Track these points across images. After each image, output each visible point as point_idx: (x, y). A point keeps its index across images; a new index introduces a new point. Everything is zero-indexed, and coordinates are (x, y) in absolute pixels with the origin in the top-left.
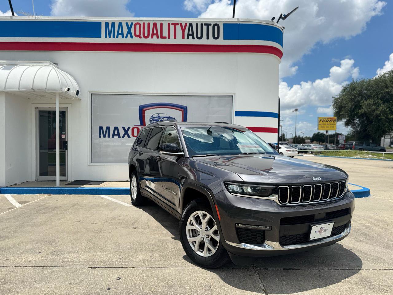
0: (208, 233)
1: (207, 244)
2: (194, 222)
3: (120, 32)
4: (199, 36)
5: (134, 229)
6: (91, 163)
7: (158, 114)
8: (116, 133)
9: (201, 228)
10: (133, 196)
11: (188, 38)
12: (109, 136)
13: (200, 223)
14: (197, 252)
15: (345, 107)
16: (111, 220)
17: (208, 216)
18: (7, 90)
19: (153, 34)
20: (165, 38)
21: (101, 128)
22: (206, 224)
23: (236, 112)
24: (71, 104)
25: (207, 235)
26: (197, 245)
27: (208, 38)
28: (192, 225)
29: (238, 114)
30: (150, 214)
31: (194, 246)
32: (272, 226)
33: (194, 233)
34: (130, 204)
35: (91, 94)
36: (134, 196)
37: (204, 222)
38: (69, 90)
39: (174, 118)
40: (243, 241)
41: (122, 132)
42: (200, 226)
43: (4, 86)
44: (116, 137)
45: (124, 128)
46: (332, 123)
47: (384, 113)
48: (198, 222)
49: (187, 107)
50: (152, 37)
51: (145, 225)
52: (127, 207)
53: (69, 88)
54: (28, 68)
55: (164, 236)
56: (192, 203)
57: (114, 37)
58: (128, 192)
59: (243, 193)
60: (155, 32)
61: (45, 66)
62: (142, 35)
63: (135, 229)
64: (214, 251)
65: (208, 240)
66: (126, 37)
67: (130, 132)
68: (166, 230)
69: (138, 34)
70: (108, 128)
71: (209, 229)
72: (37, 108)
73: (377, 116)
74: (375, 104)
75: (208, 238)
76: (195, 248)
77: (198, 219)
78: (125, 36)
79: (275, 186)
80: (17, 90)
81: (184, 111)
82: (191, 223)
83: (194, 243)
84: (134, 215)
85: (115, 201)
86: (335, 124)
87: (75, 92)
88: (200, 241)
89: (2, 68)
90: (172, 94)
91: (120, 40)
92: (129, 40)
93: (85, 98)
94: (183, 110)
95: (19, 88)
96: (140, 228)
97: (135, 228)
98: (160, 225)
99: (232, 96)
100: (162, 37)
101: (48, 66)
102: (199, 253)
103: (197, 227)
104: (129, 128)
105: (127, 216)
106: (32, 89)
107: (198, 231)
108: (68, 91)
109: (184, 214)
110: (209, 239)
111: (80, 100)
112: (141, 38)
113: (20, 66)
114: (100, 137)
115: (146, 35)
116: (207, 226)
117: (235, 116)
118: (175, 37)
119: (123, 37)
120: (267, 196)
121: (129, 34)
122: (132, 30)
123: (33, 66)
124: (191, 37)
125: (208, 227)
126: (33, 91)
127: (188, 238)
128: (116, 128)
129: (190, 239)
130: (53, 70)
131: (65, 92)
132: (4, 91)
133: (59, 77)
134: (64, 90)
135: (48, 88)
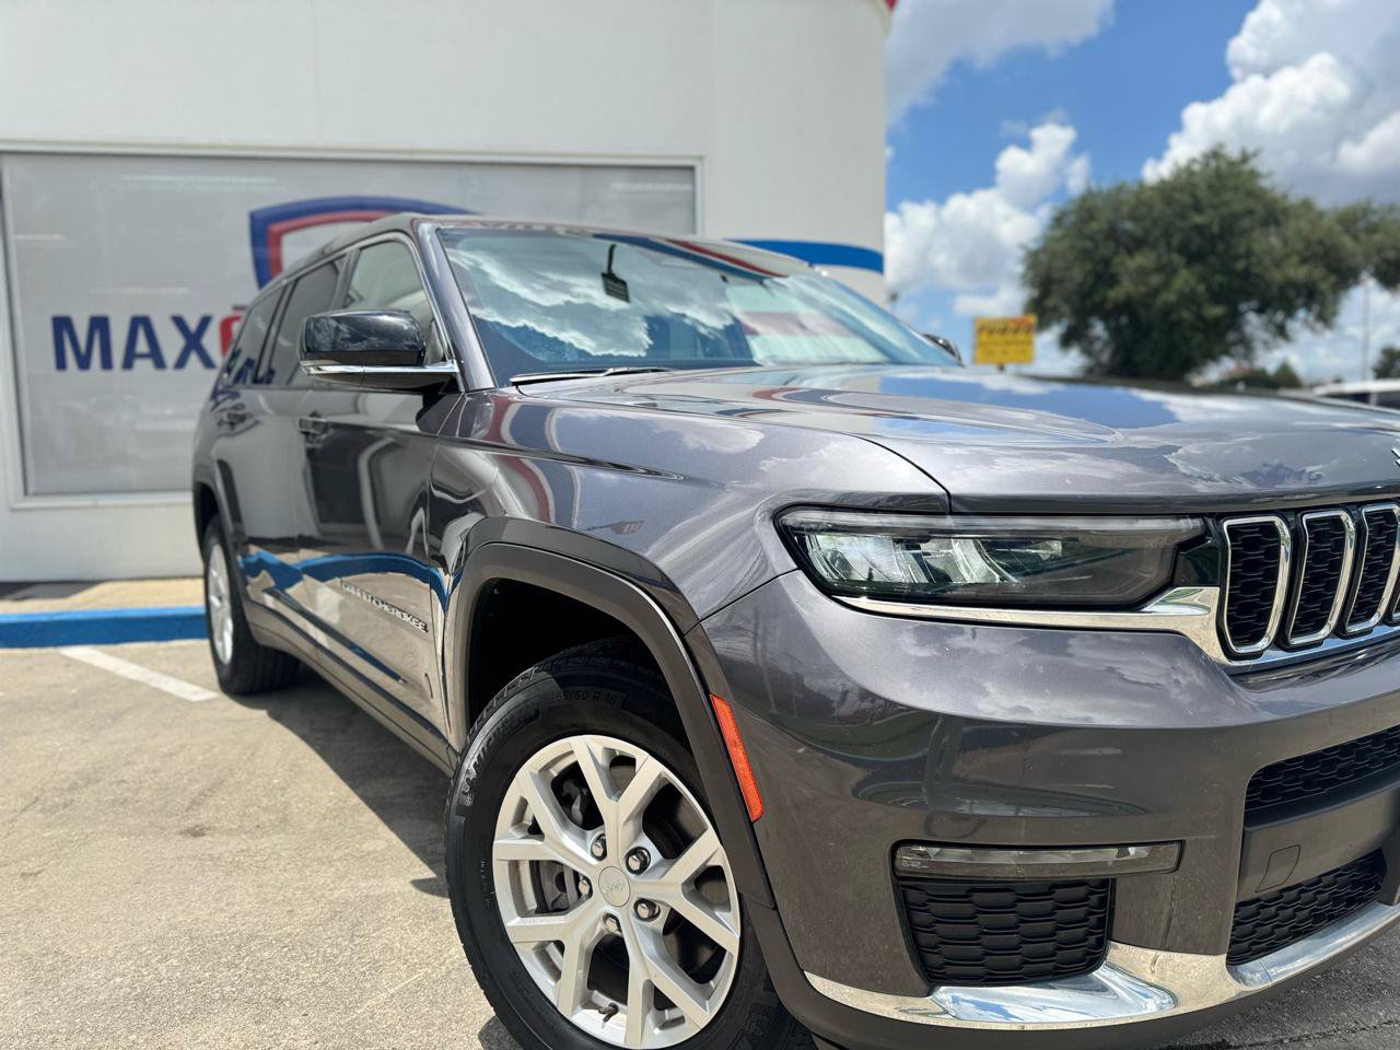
0: (648, 887)
1: (647, 964)
2: (543, 810)
5: (189, 840)
6: (26, 493)
8: (142, 346)
9: (599, 852)
10: (218, 645)
12: (107, 363)
13: (591, 819)
14: (574, 1011)
15: (1061, 281)
16: (74, 787)
17: (649, 771)
21: (62, 325)
22: (631, 827)
25: (642, 901)
26: (573, 966)
28: (535, 830)
30: (303, 737)
31: (556, 973)
32: (1182, 843)
33: (549, 886)
34: (207, 686)
36: (224, 648)
37: (620, 811)
40: (950, 970)
41: (172, 343)
42: (592, 835)
44: (144, 366)
45: (179, 322)
46: (1021, 337)
47: (1189, 299)
48: (576, 807)
51: (266, 810)
52: (190, 702)
55: (366, 877)
56: (530, 684)
58: (197, 625)
59: (938, 588)
63: (201, 840)
64: (697, 1012)
65: (654, 932)
67: (211, 341)
68: (383, 830)
70: (100, 325)
71: (655, 856)
73: (1169, 310)
74: (1159, 269)
75: (653, 917)
76: (563, 989)
77: (570, 787)
79: (1193, 516)
82: (528, 822)
83: (553, 950)
84: (216, 750)
85: (134, 677)
86: (1030, 343)
88: (591, 941)
96: (229, 832)
97: (196, 832)
98: (355, 800)
99: (691, 169)
102: (589, 1021)
103: (568, 846)
104: (205, 322)
105: (172, 754)
107: (576, 875)
109: (470, 764)
110: (659, 924)
114: (61, 364)
116: (636, 837)
120: (1134, 606)
125: (645, 842)
127: (512, 922)
128: (141, 323)
129: (523, 929)
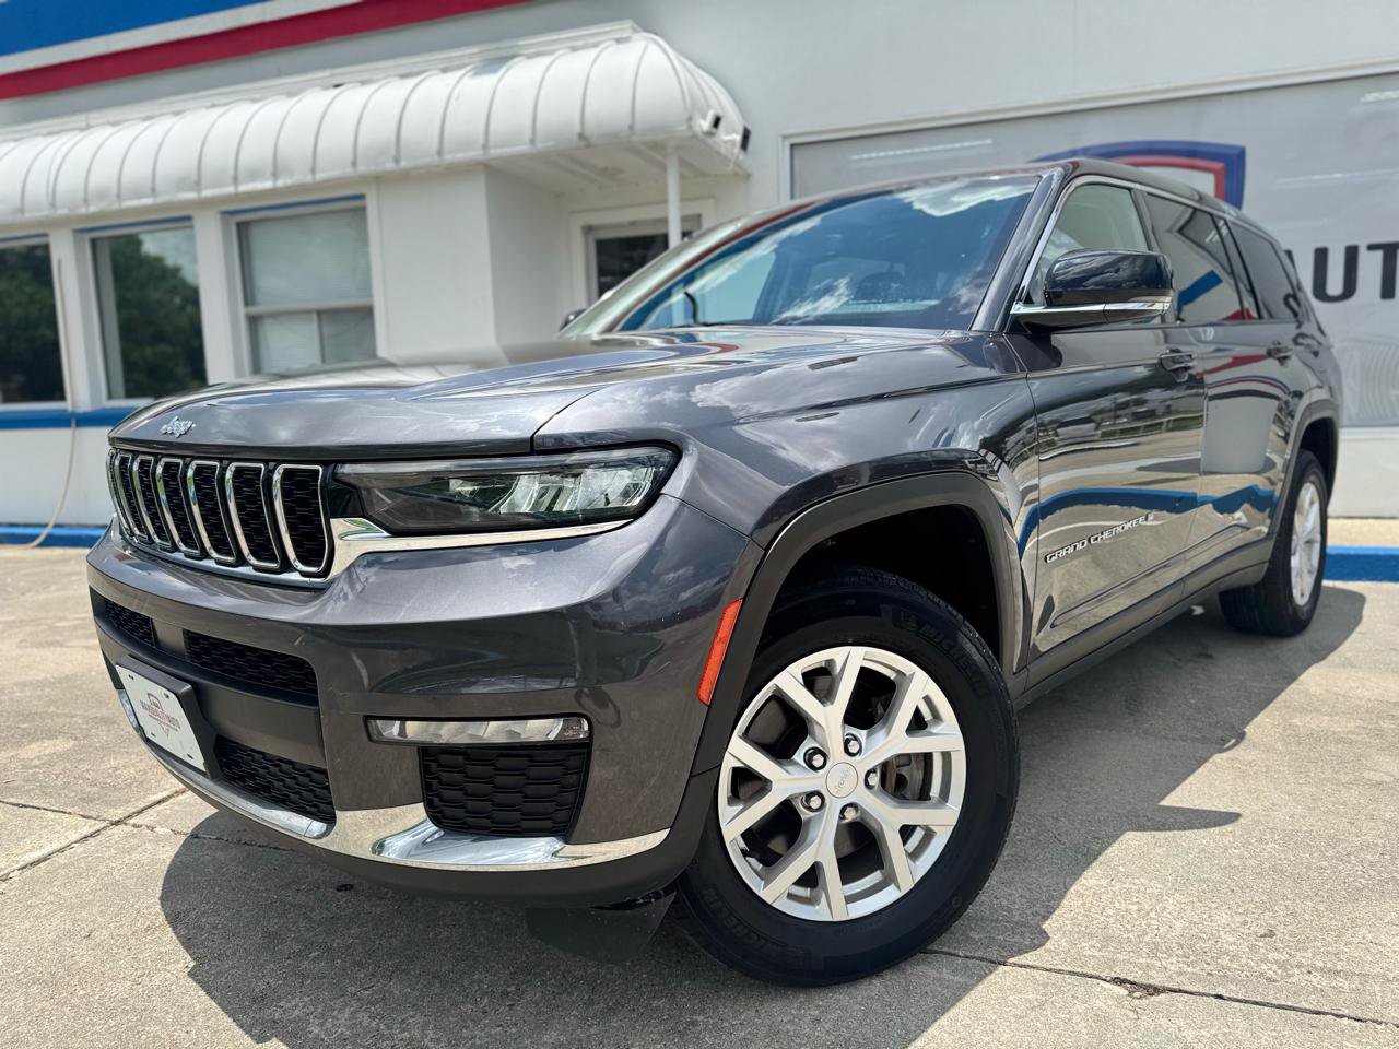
18: (494, 152)
24: (711, 201)
35: (793, 146)
38: (717, 122)
43: (481, 140)
49: (1242, 151)
53: (720, 113)
54: (554, 61)
61: (619, 41)
72: (588, 230)
80: (525, 148)
81: (1230, 166)
87: (738, 138)
89: (469, 74)
90: (1170, 90)
94: (1218, 166)
95: (533, 141)
101: (627, 40)
106: (581, 136)
108: (714, 130)
111: (749, 175)
113: (529, 57)
123: (573, 51)
126: (583, 144)
130: (653, 48)
131: (701, 136)
132: (482, 158)
133: (681, 75)
134: (697, 129)
135: (638, 125)
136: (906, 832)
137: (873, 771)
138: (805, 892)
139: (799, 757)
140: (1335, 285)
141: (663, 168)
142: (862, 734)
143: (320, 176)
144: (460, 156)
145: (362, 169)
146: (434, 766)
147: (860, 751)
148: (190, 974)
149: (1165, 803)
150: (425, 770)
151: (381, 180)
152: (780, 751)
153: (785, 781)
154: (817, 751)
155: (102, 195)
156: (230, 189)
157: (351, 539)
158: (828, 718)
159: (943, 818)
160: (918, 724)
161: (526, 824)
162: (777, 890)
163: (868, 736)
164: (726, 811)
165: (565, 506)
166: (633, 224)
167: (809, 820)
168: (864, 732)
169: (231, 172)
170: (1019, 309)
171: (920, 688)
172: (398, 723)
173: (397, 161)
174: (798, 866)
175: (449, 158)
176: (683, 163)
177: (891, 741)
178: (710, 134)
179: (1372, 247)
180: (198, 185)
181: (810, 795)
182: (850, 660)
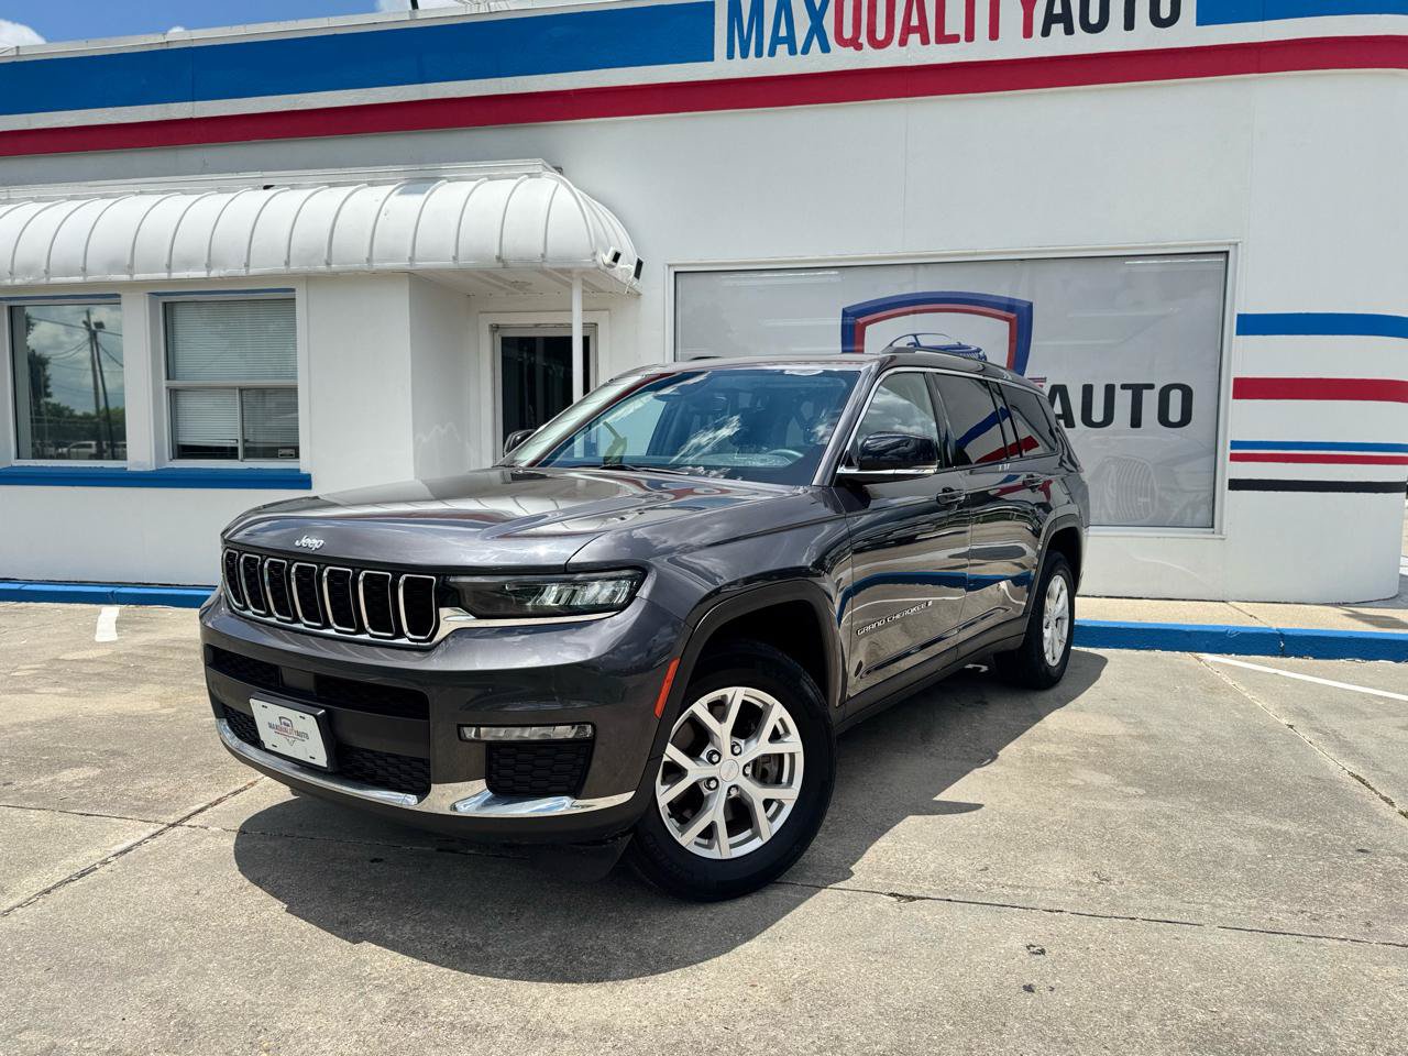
3: (783, 32)
4: (1094, 18)
7: (915, 336)
11: (1046, 32)
18: (420, 265)
19: (907, 29)
20: (955, 39)
23: (1239, 315)
24: (607, 312)
27: (1129, 24)
29: (1252, 325)
35: (676, 273)
38: (616, 257)
39: (979, 350)
43: (409, 253)
49: (1030, 306)
50: (903, 42)
53: (619, 251)
54: (476, 187)
57: (759, 54)
60: (915, 22)
61: (531, 175)
62: (863, 39)
66: (805, 51)
69: (848, 33)
72: (495, 328)
78: (800, 46)
80: (449, 264)
81: (1020, 319)
87: (633, 268)
89: (396, 192)
90: (976, 254)
91: (783, 64)
92: (815, 62)
93: (657, 290)
94: (1013, 316)
95: (455, 258)
99: (1227, 253)
100: (943, 38)
101: (538, 176)
106: (499, 258)
108: (614, 264)
111: (639, 295)
112: (859, 47)
113: (451, 180)
115: (880, 35)
117: (1238, 334)
118: (994, 35)
119: (793, 51)
121: (815, 38)
122: (829, 22)
123: (490, 180)
124: (1058, 28)
126: (501, 265)
130: (562, 188)
131: (603, 267)
132: (409, 268)
133: (586, 212)
134: (599, 261)
135: (550, 253)
136: (767, 803)
137: (747, 765)
138: (705, 842)
139: (704, 756)
140: (1098, 416)
141: (570, 286)
142: (741, 742)
143: (252, 271)
144: (388, 265)
145: (294, 267)
146: (495, 756)
147: (740, 752)
148: (287, 911)
149: (938, 798)
150: (489, 758)
151: (310, 279)
152: (693, 752)
153: (695, 771)
154: (714, 752)
155: (28, 270)
156: (164, 275)
157: (451, 619)
158: (722, 731)
159: (789, 795)
160: (775, 737)
161: (552, 789)
162: (688, 839)
163: (746, 743)
164: (660, 789)
165: (578, 602)
166: (537, 326)
167: (708, 796)
168: (743, 741)
169: (166, 261)
170: (842, 470)
171: (778, 713)
172: (474, 729)
173: (328, 264)
174: (701, 825)
175: (377, 265)
176: (585, 283)
177: (760, 746)
178: (610, 266)
179: (1124, 387)
180: (130, 268)
181: (710, 780)
182: (737, 695)
